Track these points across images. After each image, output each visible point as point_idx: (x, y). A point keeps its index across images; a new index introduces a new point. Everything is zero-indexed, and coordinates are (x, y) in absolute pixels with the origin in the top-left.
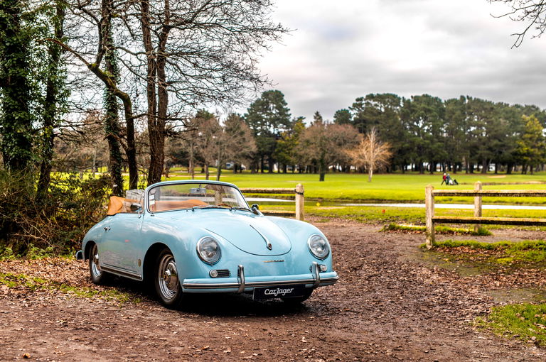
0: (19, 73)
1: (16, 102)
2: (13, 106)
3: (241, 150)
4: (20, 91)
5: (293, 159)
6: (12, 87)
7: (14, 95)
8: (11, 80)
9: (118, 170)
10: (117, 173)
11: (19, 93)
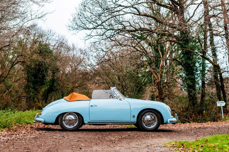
2: (187, 74)
6: (187, 67)
7: (188, 70)
8: (187, 64)
9: (219, 94)
10: (218, 96)
11: (189, 69)
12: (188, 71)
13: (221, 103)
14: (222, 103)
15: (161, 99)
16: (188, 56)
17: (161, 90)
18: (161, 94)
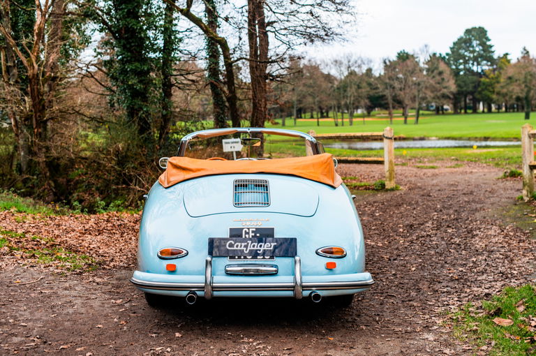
0: (129, 24)
1: (129, 54)
2: (127, 58)
3: (440, 90)
4: (133, 42)
5: (494, 97)
6: (126, 39)
7: (128, 46)
8: (125, 31)
9: (221, 118)
10: (221, 121)
11: (133, 44)
12: (129, 50)
13: (233, 143)
14: (234, 145)
15: (42, 125)
16: (130, 6)
17: (41, 97)
18: (40, 111)
